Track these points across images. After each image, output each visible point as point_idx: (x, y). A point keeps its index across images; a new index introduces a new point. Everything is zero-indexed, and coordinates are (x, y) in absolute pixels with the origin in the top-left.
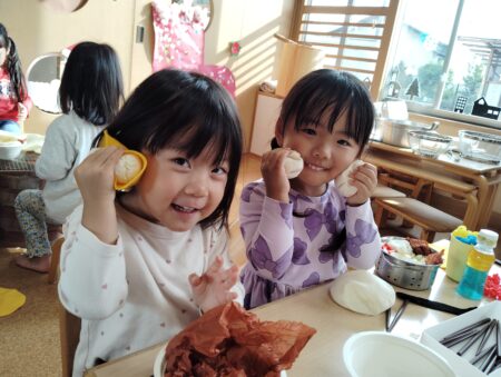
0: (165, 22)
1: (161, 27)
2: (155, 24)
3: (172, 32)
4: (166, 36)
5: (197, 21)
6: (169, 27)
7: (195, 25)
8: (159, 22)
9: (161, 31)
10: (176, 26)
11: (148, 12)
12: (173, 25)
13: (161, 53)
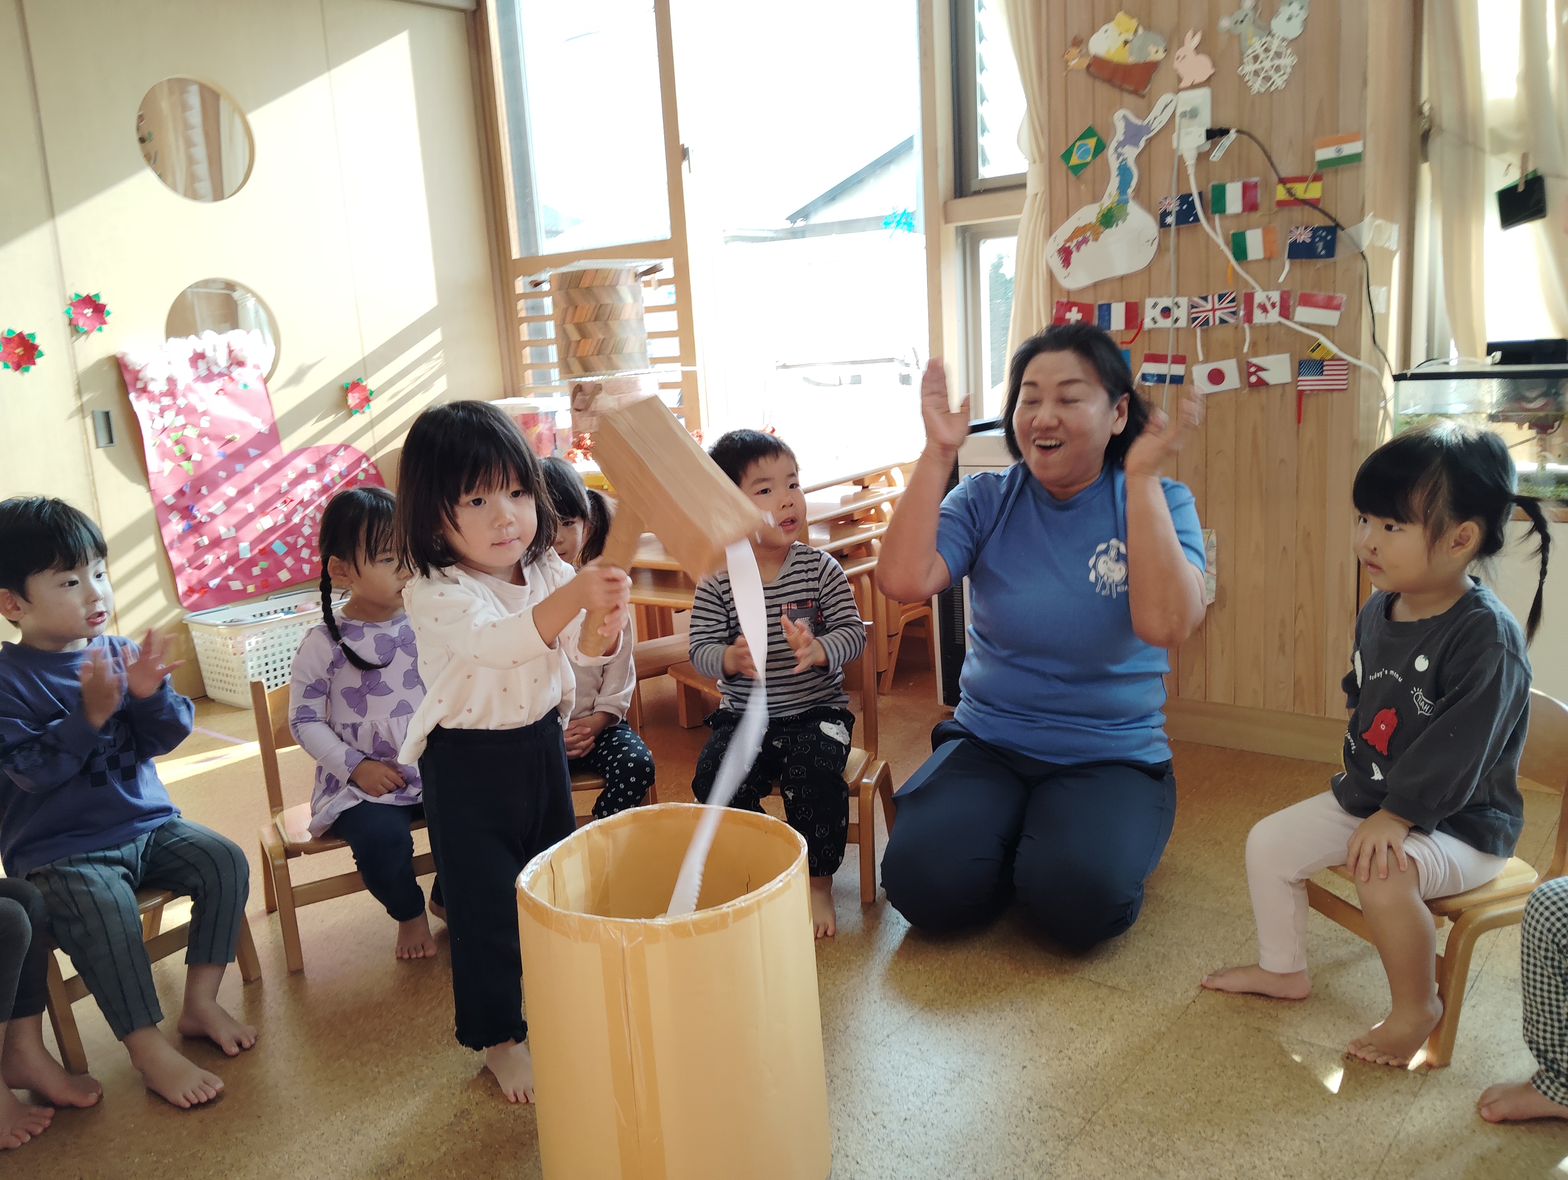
0: (157, 386)
1: (153, 398)
2: (132, 396)
3: (181, 402)
4: (170, 415)
5: (241, 364)
6: (171, 393)
7: (236, 372)
8: (144, 390)
9: (155, 408)
10: (189, 389)
11: (111, 378)
12: (181, 386)
13: (165, 454)
